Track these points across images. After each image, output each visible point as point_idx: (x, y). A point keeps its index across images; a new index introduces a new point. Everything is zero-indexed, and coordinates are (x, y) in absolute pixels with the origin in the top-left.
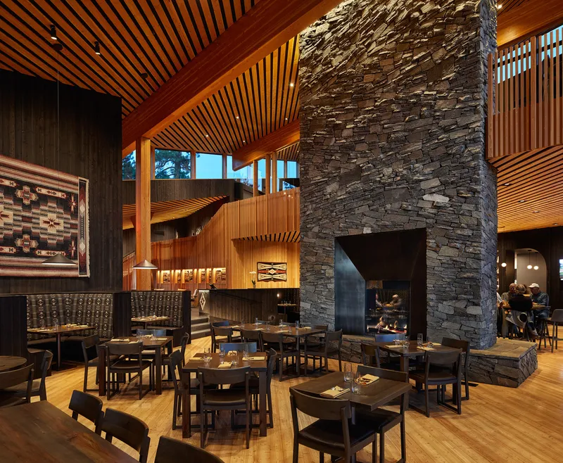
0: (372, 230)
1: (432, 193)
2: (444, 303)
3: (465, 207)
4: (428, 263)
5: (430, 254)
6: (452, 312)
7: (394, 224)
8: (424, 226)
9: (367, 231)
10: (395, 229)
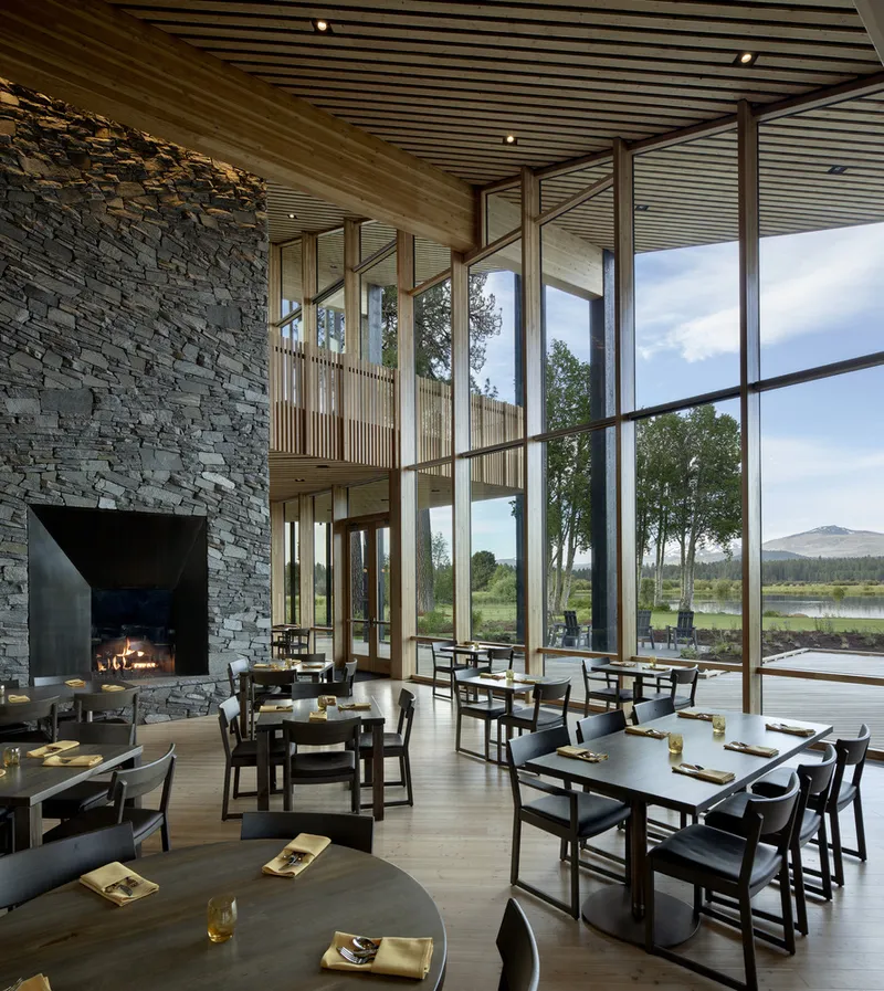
0: (116, 505)
1: (213, 471)
2: (231, 616)
3: (254, 500)
4: (211, 564)
5: (212, 552)
6: (240, 628)
7: (160, 503)
8: (204, 513)
9: (107, 504)
10: (159, 511)
